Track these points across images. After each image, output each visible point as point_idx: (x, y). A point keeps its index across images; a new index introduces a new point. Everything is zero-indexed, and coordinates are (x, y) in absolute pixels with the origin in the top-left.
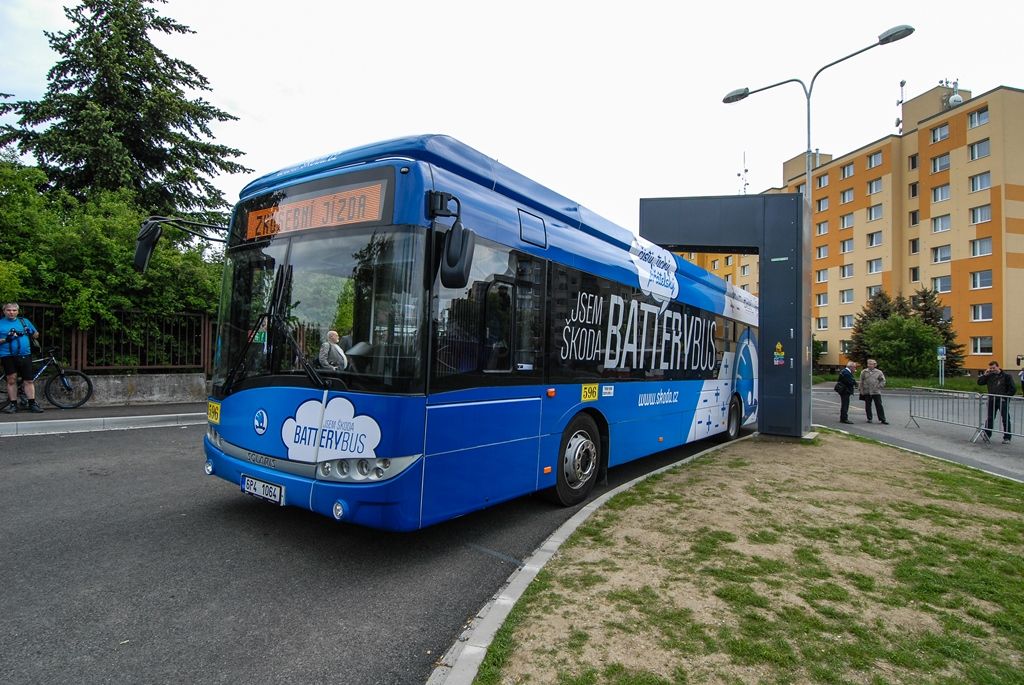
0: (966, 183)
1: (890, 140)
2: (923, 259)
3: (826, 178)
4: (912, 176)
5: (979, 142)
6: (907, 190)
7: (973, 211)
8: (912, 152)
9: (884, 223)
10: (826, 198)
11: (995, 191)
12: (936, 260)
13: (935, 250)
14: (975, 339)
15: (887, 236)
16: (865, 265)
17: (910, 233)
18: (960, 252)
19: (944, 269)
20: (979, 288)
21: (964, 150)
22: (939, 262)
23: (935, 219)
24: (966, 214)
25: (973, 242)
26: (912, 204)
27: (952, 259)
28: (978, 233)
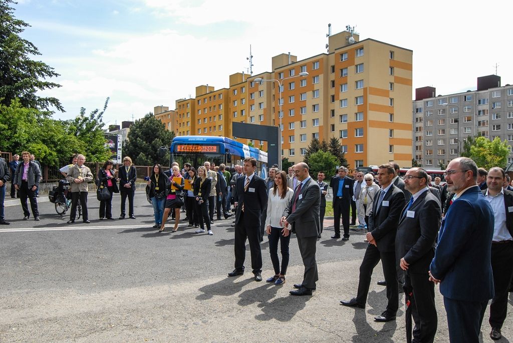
0: (354, 84)
1: (322, 56)
2: (336, 120)
3: (294, 71)
4: (332, 77)
5: (360, 65)
6: (330, 84)
7: (357, 98)
8: (333, 64)
9: (319, 100)
10: (294, 82)
11: (365, 90)
12: (341, 122)
13: (341, 116)
14: (357, 161)
15: (321, 107)
16: (311, 121)
17: (331, 107)
18: (351, 118)
19: (344, 126)
20: (358, 136)
21: (353, 67)
22: (343, 122)
23: (341, 101)
24: (354, 100)
25: (356, 114)
26: (332, 91)
27: (348, 121)
28: (358, 110)
